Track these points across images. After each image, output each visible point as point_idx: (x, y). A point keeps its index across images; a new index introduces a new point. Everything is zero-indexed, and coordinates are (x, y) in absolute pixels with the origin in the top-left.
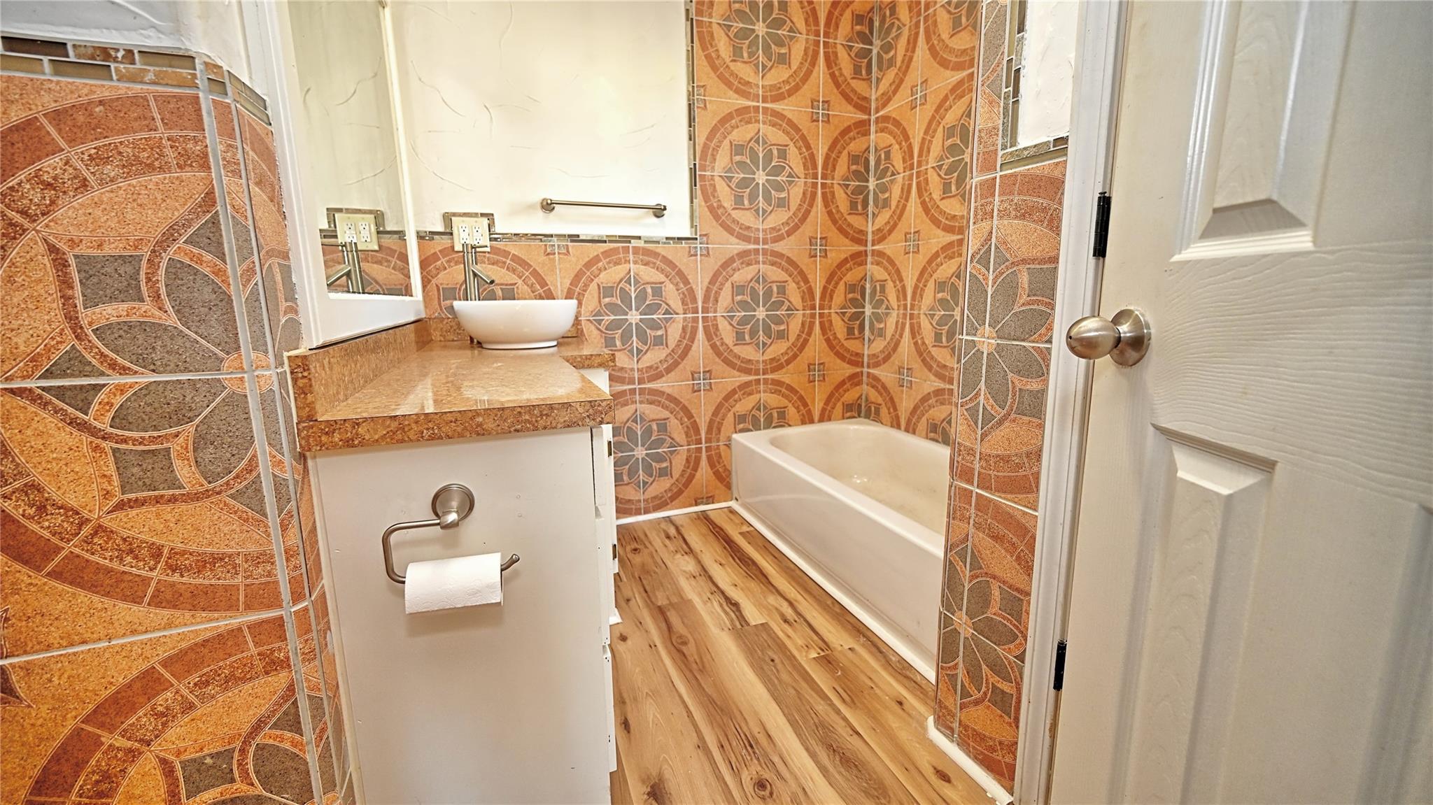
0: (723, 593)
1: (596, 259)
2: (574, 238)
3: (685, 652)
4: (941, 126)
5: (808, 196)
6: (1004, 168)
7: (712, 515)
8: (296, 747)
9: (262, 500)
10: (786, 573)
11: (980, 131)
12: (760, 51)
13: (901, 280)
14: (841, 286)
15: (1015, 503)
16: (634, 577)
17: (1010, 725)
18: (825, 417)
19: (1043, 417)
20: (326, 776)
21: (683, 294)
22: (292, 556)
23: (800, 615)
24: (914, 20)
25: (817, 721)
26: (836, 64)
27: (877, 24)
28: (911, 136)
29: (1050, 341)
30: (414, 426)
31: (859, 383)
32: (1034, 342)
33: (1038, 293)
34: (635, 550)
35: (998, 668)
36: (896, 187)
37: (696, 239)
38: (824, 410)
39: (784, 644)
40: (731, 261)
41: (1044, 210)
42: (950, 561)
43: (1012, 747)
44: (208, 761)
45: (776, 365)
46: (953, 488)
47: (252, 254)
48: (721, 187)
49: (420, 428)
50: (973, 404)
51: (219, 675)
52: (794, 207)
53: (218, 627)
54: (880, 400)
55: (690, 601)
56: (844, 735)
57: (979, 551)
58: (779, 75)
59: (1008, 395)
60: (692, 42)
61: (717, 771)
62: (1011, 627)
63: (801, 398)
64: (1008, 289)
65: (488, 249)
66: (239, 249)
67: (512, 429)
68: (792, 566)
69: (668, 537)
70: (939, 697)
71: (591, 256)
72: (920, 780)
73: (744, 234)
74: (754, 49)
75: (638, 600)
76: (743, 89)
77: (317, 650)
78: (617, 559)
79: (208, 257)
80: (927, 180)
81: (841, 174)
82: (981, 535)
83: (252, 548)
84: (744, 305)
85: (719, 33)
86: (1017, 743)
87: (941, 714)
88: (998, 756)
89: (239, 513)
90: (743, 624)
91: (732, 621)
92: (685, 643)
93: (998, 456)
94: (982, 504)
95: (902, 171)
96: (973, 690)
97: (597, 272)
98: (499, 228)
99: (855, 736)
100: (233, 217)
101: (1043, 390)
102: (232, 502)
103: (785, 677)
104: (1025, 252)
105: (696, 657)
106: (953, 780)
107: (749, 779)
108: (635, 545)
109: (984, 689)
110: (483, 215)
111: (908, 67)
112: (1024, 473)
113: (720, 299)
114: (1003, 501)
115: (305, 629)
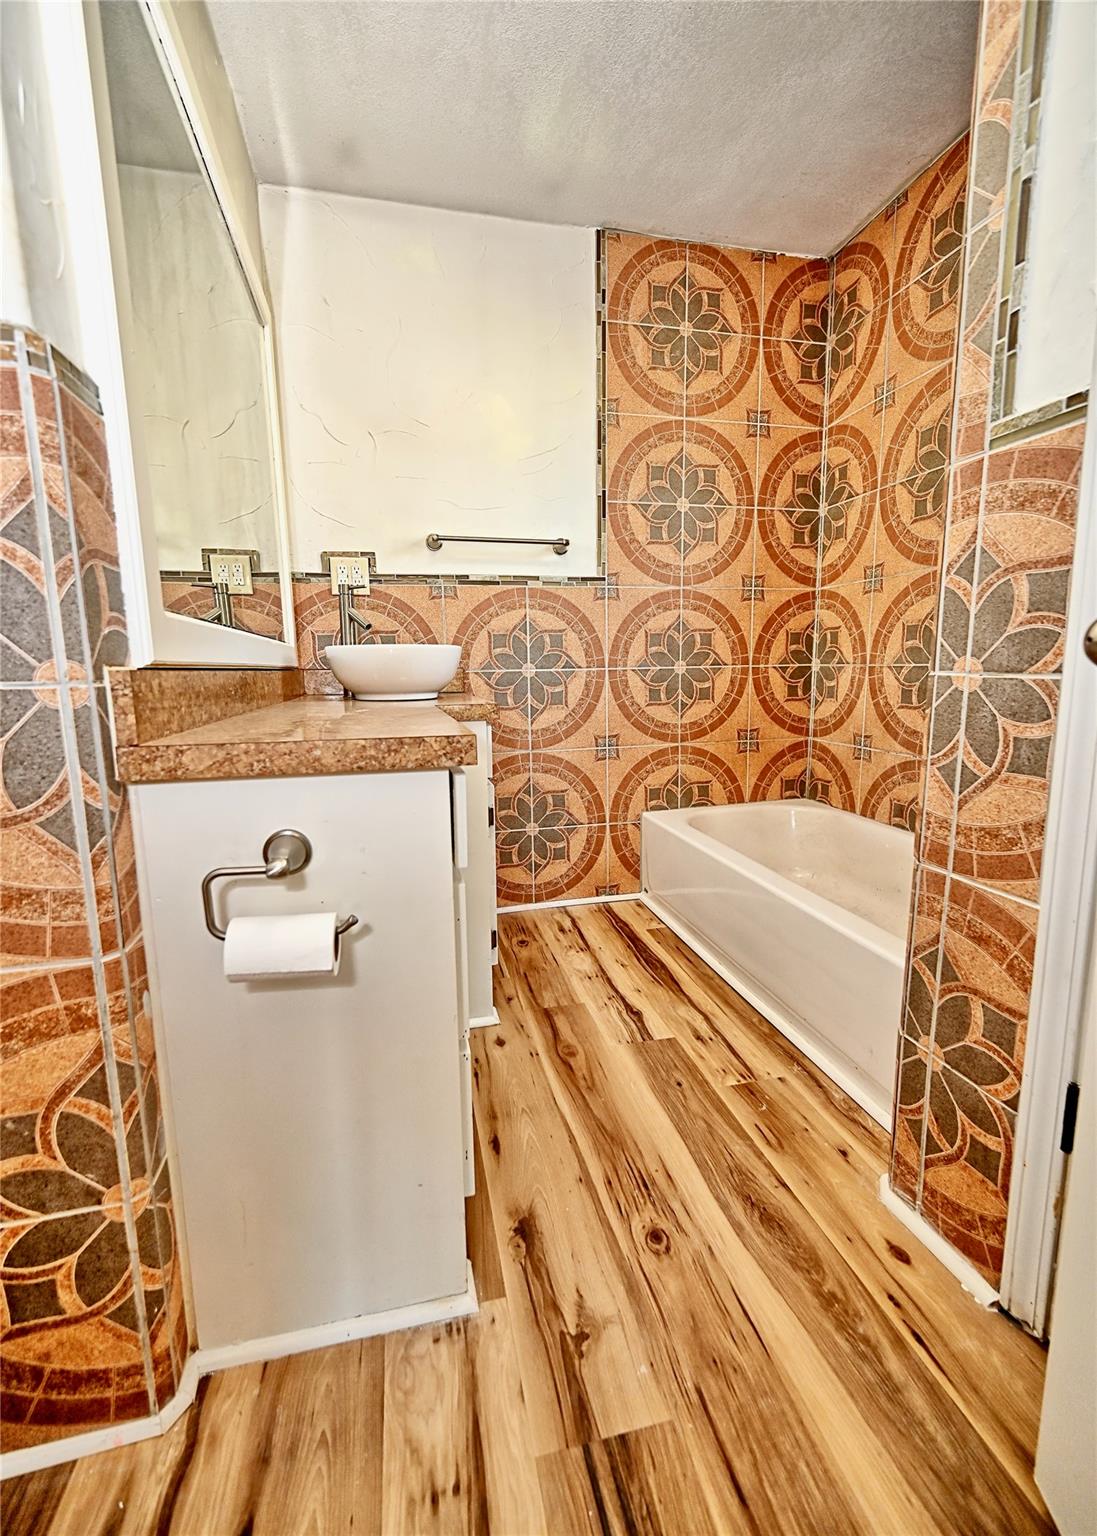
0: (623, 999)
1: (488, 603)
2: (463, 579)
3: (572, 1064)
4: (914, 430)
5: (741, 526)
6: (995, 444)
7: (615, 908)
8: (102, 1120)
9: (72, 832)
10: (703, 981)
11: (961, 401)
12: (685, 356)
13: (859, 626)
14: (782, 636)
15: (1006, 891)
16: (518, 973)
17: (996, 1194)
18: (759, 795)
19: (1047, 773)
20: (135, 1158)
21: (587, 643)
22: (104, 898)
23: (717, 1031)
24: (880, 305)
25: (732, 1164)
26: (779, 366)
27: (831, 314)
28: (874, 447)
29: (1059, 671)
30: (243, 757)
31: (802, 756)
32: (1035, 673)
33: (1042, 607)
34: (522, 942)
35: (981, 1116)
36: (853, 512)
37: (604, 579)
38: (756, 787)
39: (694, 1065)
40: (646, 604)
41: (1053, 494)
42: (914, 968)
43: (998, 1226)
44: (10, 1125)
45: (699, 731)
46: (919, 873)
47: (70, 549)
48: (635, 517)
49: (250, 760)
50: (948, 761)
51: (23, 1028)
52: (722, 540)
53: (22, 974)
54: (829, 777)
55: (582, 1006)
56: (767, 1186)
57: (954, 957)
58: (707, 382)
59: (997, 747)
60: (604, 349)
61: (601, 1213)
62: (1000, 1061)
63: (728, 771)
64: (1000, 605)
65: (366, 591)
66: (55, 544)
67: (355, 766)
68: (711, 973)
69: (562, 930)
70: (896, 1148)
71: (482, 600)
72: (867, 1254)
73: (660, 571)
74: (678, 353)
75: (522, 1000)
76: (660, 399)
77: (130, 1010)
78: (496, 949)
79: (22, 551)
80: (894, 499)
81: (784, 499)
82: (957, 935)
83: (61, 886)
84: (659, 657)
85: (635, 337)
86: (1005, 1220)
87: (898, 1172)
88: (978, 1236)
89: (48, 845)
90: (646, 1037)
91: (632, 1033)
92: (573, 1054)
93: (982, 829)
94: (960, 895)
95: (861, 491)
96: (942, 1143)
97: (487, 618)
98: (380, 570)
99: (781, 1189)
100: (50, 508)
101: (1049, 738)
102: (41, 831)
103: (694, 1105)
104: (1025, 554)
105: (585, 1071)
106: (913, 1261)
107: (640, 1226)
108: (522, 937)
109: (958, 1142)
110: (363, 554)
111: (871, 363)
112: (1021, 852)
113: (631, 650)
114: (989, 890)
115: (115, 984)
